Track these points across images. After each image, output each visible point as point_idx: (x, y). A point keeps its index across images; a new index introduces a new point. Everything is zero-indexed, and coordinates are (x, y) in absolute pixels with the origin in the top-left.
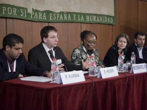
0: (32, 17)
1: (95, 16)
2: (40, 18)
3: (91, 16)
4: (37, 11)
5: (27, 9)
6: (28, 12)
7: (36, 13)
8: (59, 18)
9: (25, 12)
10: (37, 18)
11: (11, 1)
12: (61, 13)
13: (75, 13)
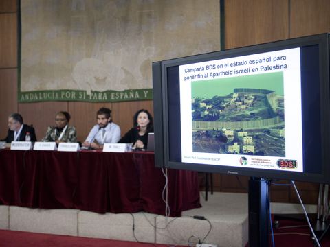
0: (90, 98)
2: (100, 98)
4: (97, 93)
5: (86, 91)
6: (87, 94)
7: (95, 94)
8: (123, 97)
10: (96, 98)
11: (70, 86)
12: (125, 91)
13: (146, 90)
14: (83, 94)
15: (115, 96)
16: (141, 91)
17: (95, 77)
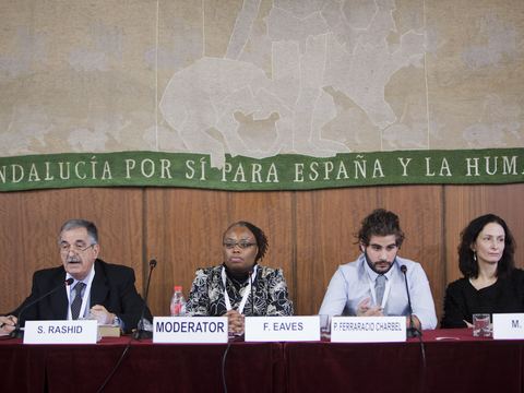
0: (224, 180)
1: (514, 158)
2: (256, 179)
3: (487, 158)
4: (247, 162)
5: (209, 156)
6: (212, 166)
7: (240, 167)
8: (332, 175)
9: (203, 167)
10: (243, 180)
11: (154, 141)
12: (340, 157)
13: (405, 154)
14: (197, 167)
15: (307, 171)
16: (389, 159)
17: (238, 115)
